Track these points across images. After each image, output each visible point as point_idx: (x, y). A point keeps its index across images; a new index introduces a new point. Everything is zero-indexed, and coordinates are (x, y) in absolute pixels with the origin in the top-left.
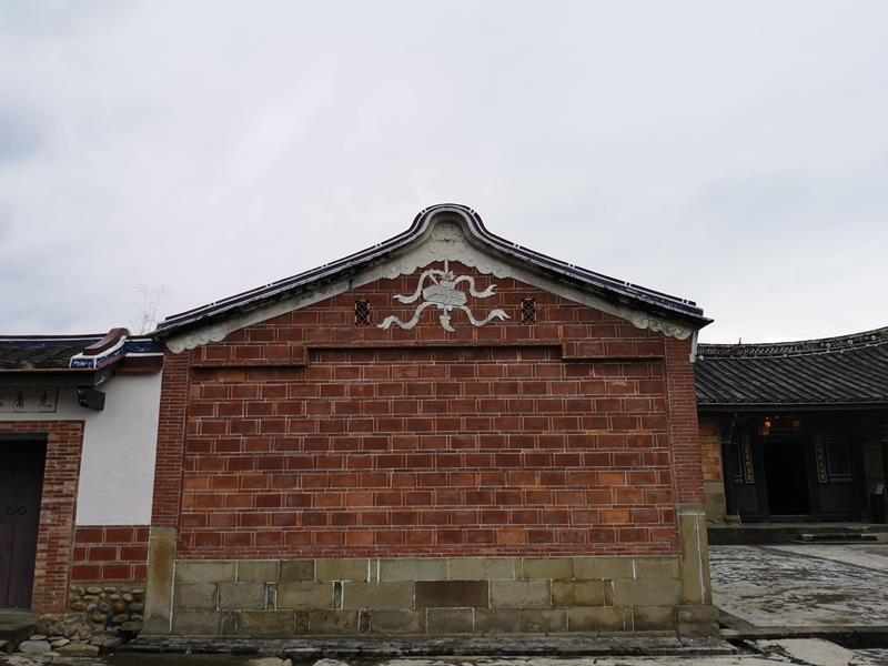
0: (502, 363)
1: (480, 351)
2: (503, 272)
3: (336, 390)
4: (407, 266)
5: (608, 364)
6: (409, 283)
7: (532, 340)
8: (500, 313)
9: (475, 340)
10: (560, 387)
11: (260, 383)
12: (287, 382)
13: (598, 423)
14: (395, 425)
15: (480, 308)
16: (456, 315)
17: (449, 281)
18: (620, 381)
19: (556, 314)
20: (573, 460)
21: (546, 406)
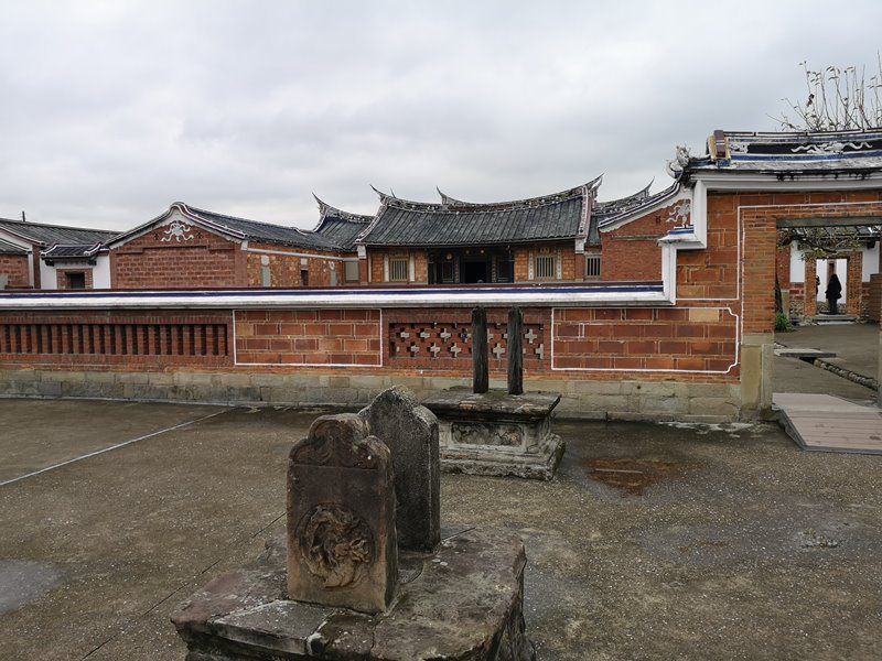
0: (192, 251)
1: (187, 248)
2: (193, 224)
3: (151, 259)
4: (167, 223)
5: (220, 251)
6: (168, 227)
7: (200, 244)
8: (191, 236)
9: (186, 244)
10: (208, 258)
11: (133, 257)
12: (139, 257)
13: (217, 268)
14: (166, 269)
15: (187, 234)
16: (181, 237)
17: (178, 227)
18: (223, 256)
19: (207, 236)
20: (210, 278)
21: (205, 263)
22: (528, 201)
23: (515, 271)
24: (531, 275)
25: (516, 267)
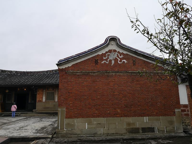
22: (48, 71)
23: (37, 98)
24: (44, 100)
25: (38, 96)
